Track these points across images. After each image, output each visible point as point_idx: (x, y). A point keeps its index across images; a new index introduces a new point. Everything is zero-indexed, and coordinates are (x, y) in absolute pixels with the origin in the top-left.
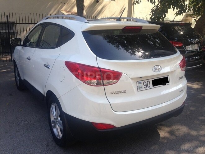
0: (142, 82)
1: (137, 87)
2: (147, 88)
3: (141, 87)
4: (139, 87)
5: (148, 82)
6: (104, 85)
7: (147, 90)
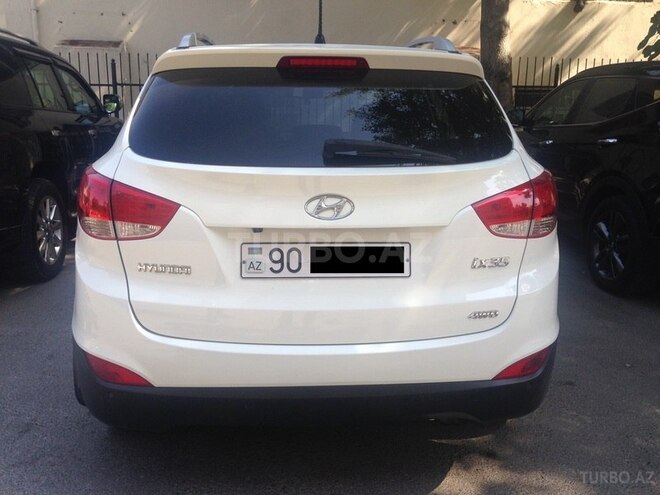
0: (267, 249)
1: (243, 262)
2: (285, 272)
3: (256, 266)
4: (248, 264)
5: (295, 254)
6: (117, 238)
7: (284, 281)
